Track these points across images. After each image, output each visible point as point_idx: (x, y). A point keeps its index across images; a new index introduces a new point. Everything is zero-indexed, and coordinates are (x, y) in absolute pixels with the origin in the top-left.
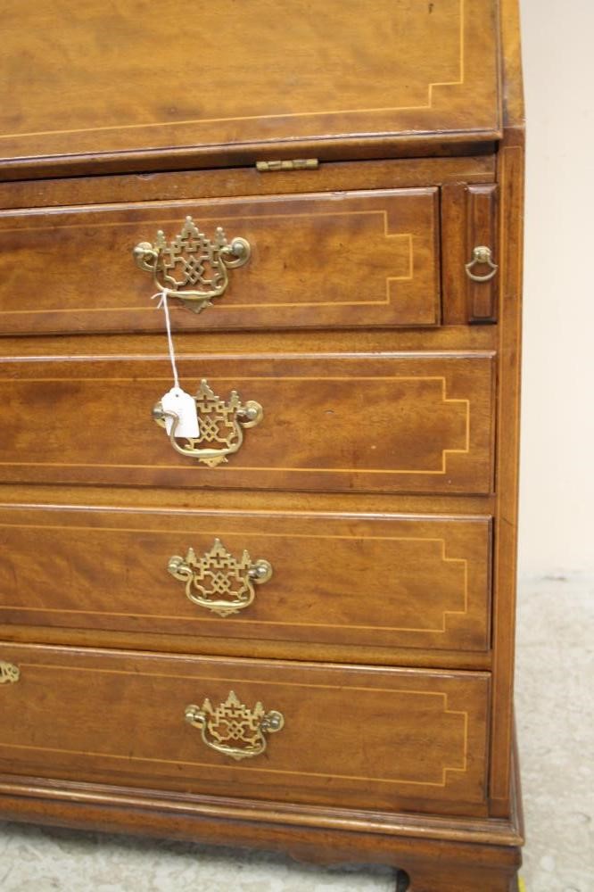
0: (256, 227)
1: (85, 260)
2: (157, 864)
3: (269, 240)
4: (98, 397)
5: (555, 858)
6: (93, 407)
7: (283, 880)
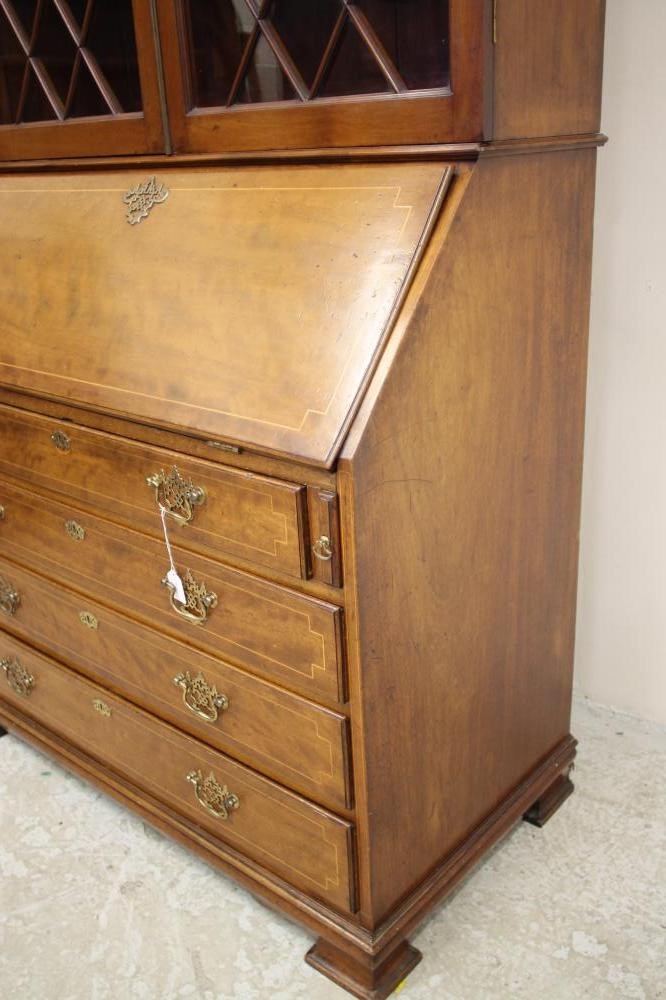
0: (208, 483)
1: (129, 475)
2: (190, 865)
3: (214, 494)
4: (139, 560)
5: (444, 980)
6: (137, 565)
7: (254, 910)
